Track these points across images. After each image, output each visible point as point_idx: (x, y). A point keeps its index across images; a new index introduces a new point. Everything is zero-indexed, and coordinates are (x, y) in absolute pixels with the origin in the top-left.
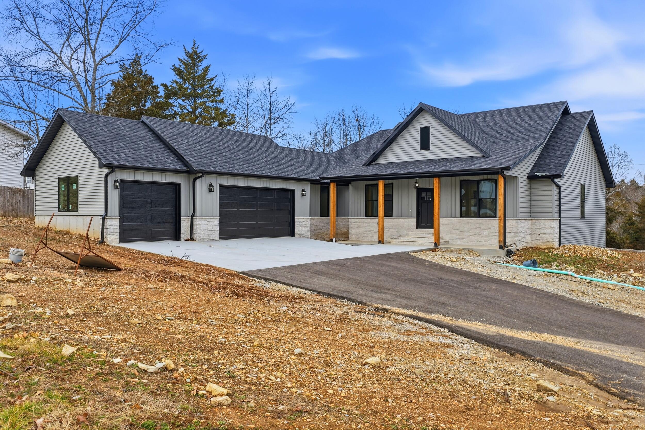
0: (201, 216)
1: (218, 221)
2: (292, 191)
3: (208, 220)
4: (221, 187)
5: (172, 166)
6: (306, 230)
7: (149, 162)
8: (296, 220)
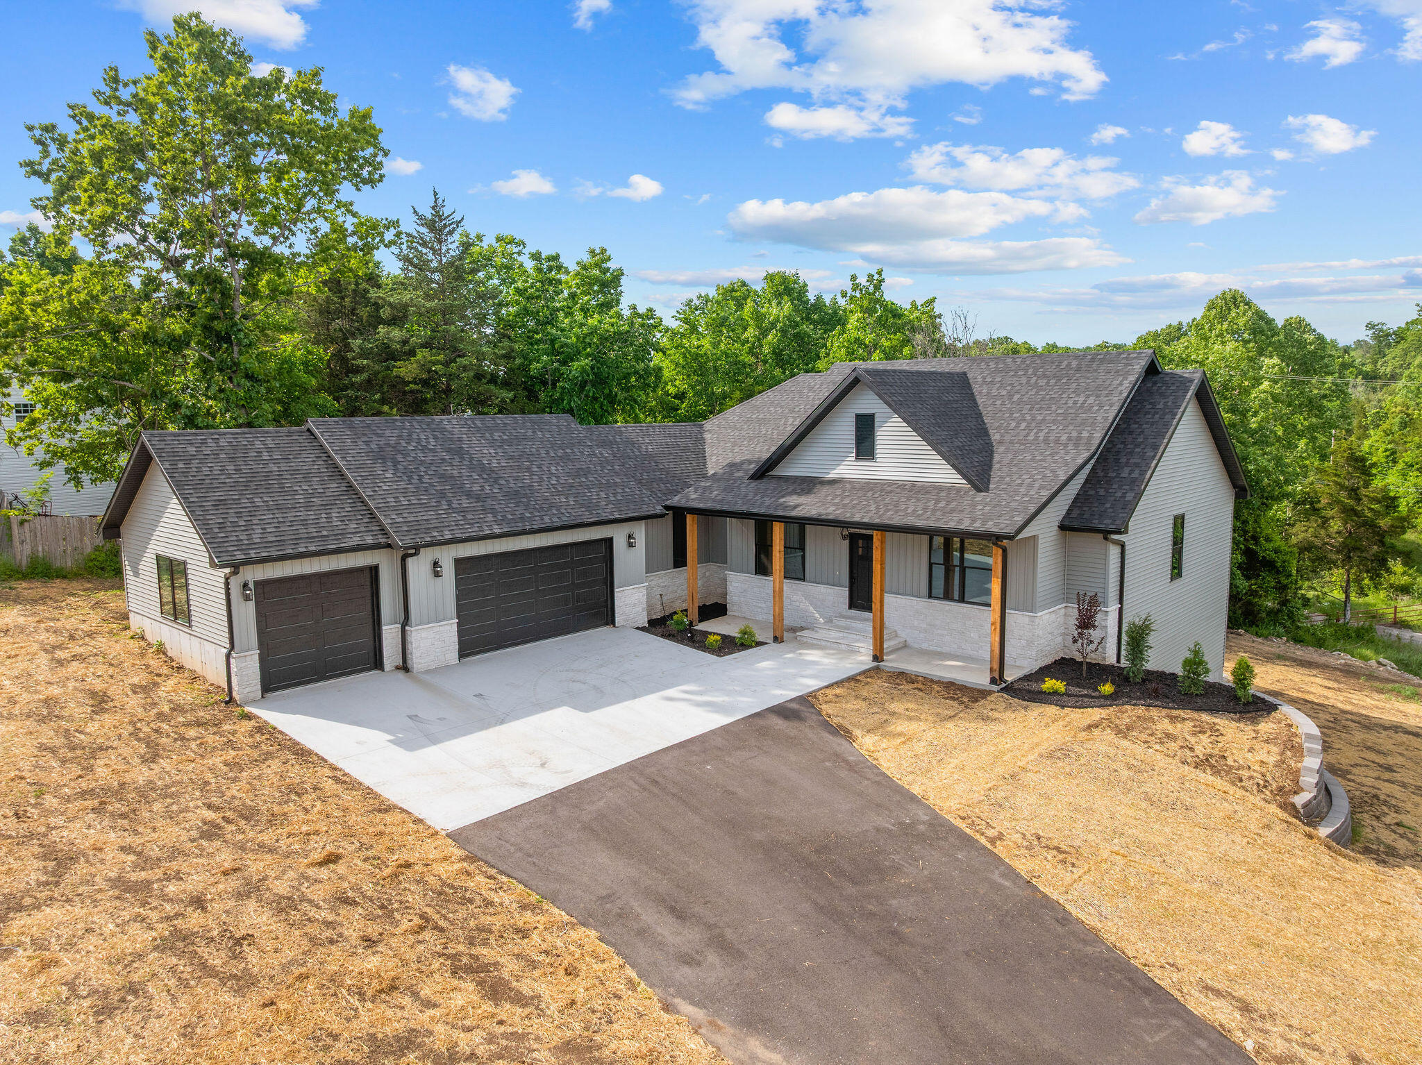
0: (421, 624)
1: (455, 627)
2: (610, 541)
3: (435, 630)
4: (459, 562)
5: (357, 540)
6: (640, 609)
8: (617, 595)
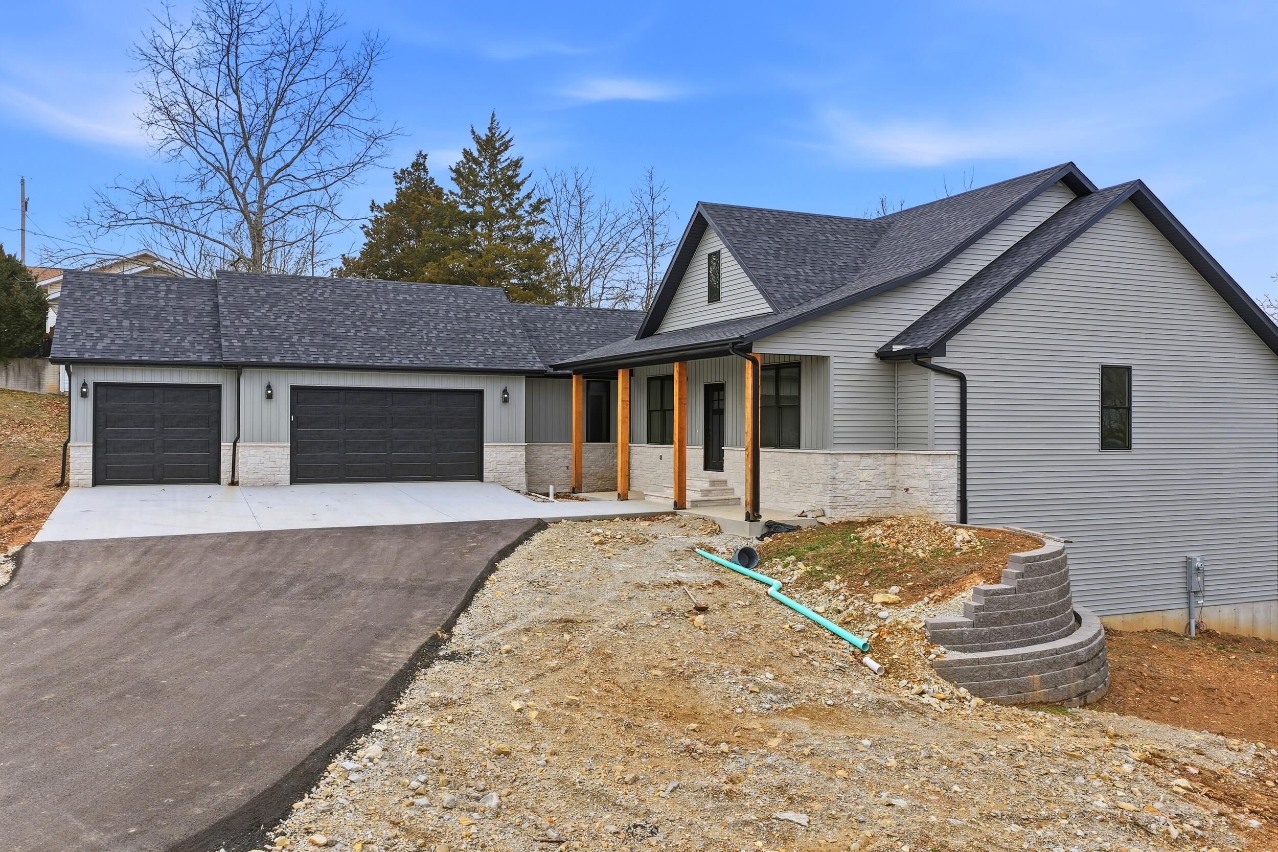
0: (250, 442)
1: (288, 451)
3: (265, 449)
4: (294, 389)
5: (193, 357)
6: (517, 468)
7: (151, 351)
8: (486, 450)
